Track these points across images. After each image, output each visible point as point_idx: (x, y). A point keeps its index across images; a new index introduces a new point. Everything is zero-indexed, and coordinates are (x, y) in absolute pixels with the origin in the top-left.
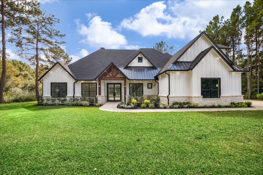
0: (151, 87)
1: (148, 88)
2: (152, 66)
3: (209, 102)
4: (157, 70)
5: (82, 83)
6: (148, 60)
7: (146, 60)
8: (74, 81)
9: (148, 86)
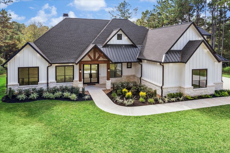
0: (130, 66)
1: (128, 68)
2: (132, 44)
3: (198, 92)
4: (137, 49)
5: (56, 66)
6: (129, 38)
7: (126, 38)
8: (47, 64)
9: (127, 65)
